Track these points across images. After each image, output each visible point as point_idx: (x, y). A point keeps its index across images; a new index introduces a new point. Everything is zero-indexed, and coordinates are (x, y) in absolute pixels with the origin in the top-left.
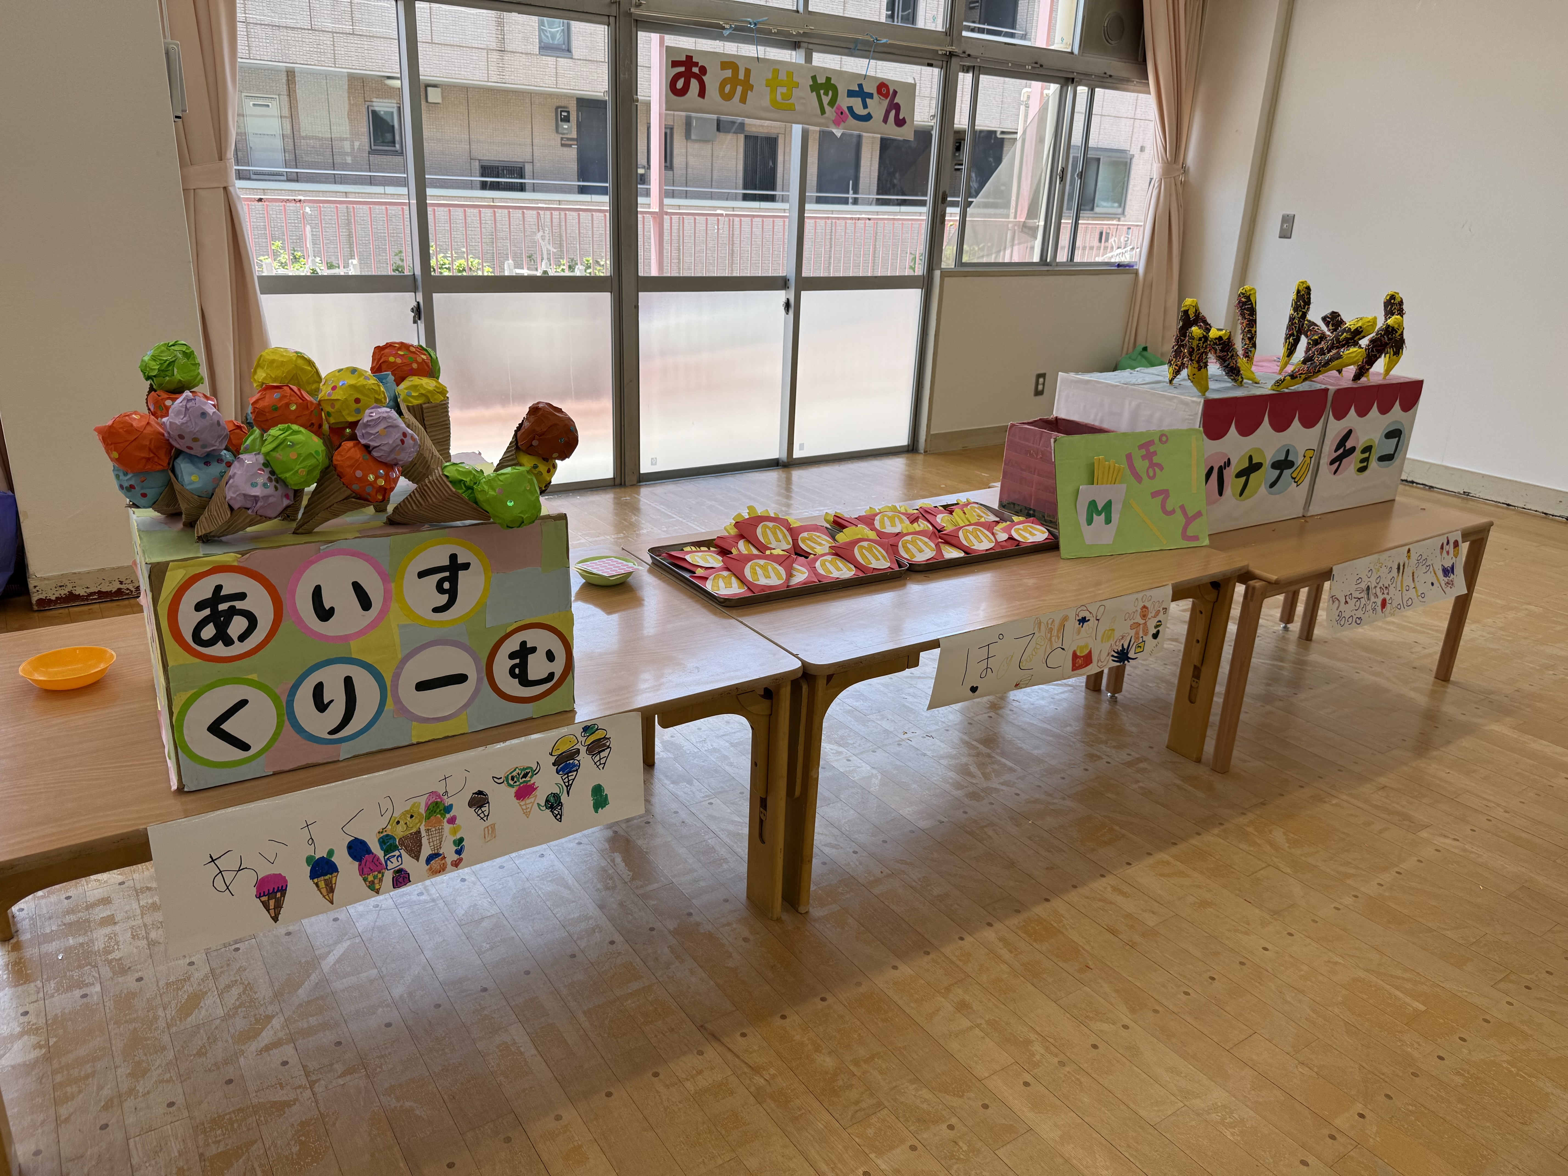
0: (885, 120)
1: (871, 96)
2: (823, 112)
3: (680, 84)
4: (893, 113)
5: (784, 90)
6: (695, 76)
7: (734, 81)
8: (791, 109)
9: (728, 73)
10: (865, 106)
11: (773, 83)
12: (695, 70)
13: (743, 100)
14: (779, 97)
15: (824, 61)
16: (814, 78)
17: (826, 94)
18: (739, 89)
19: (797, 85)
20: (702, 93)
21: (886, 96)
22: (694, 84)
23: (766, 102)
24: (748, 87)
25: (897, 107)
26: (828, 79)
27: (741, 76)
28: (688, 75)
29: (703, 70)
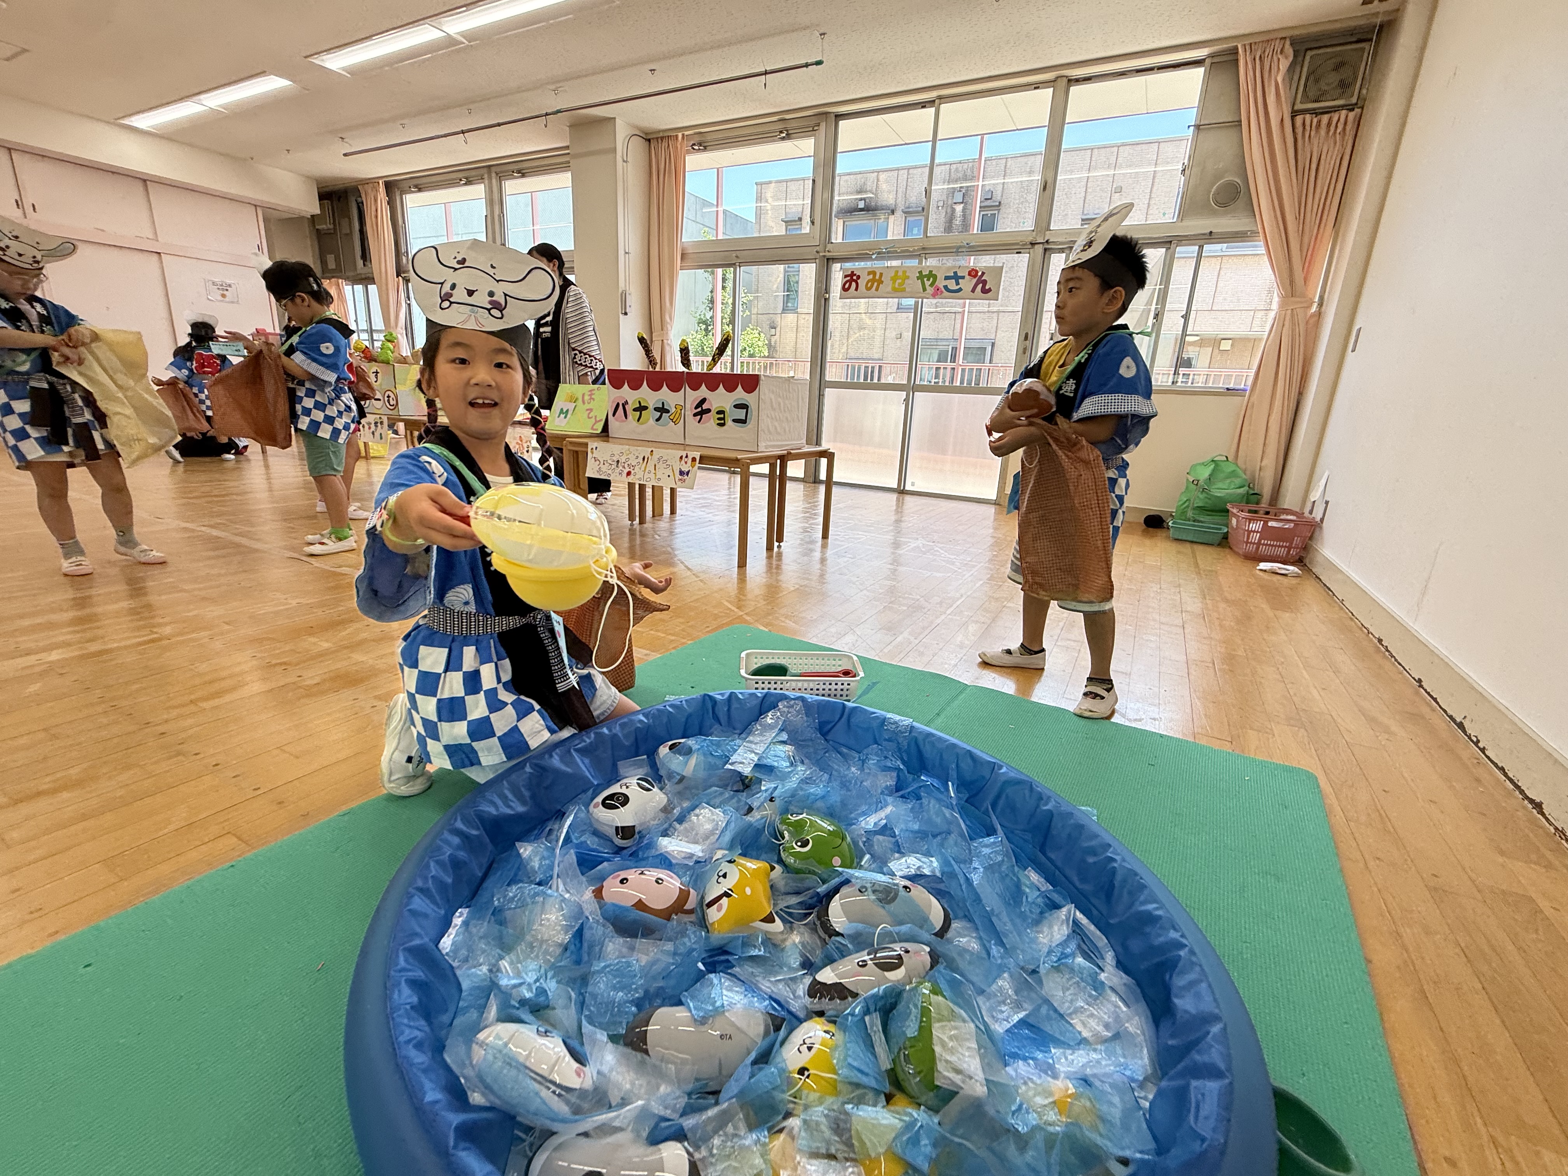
0: (973, 291)
1: (963, 277)
2: (924, 289)
3: (847, 286)
4: (981, 285)
5: (900, 281)
6: (854, 281)
7: (873, 281)
8: (904, 290)
9: (871, 277)
10: (957, 284)
11: (894, 279)
12: (855, 278)
13: (877, 290)
14: (897, 286)
15: (931, 262)
16: (920, 272)
17: (928, 280)
18: (876, 284)
19: (908, 278)
20: (856, 289)
21: (975, 276)
22: (854, 284)
23: (889, 289)
24: (880, 282)
25: (985, 283)
26: (931, 272)
27: (877, 277)
28: (850, 282)
29: (859, 277)
